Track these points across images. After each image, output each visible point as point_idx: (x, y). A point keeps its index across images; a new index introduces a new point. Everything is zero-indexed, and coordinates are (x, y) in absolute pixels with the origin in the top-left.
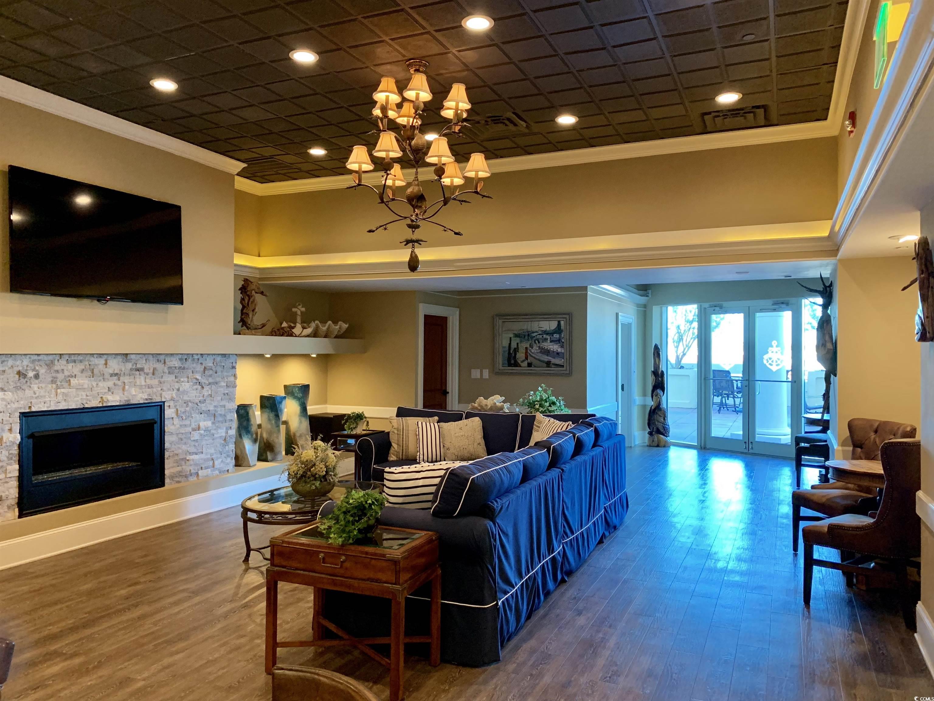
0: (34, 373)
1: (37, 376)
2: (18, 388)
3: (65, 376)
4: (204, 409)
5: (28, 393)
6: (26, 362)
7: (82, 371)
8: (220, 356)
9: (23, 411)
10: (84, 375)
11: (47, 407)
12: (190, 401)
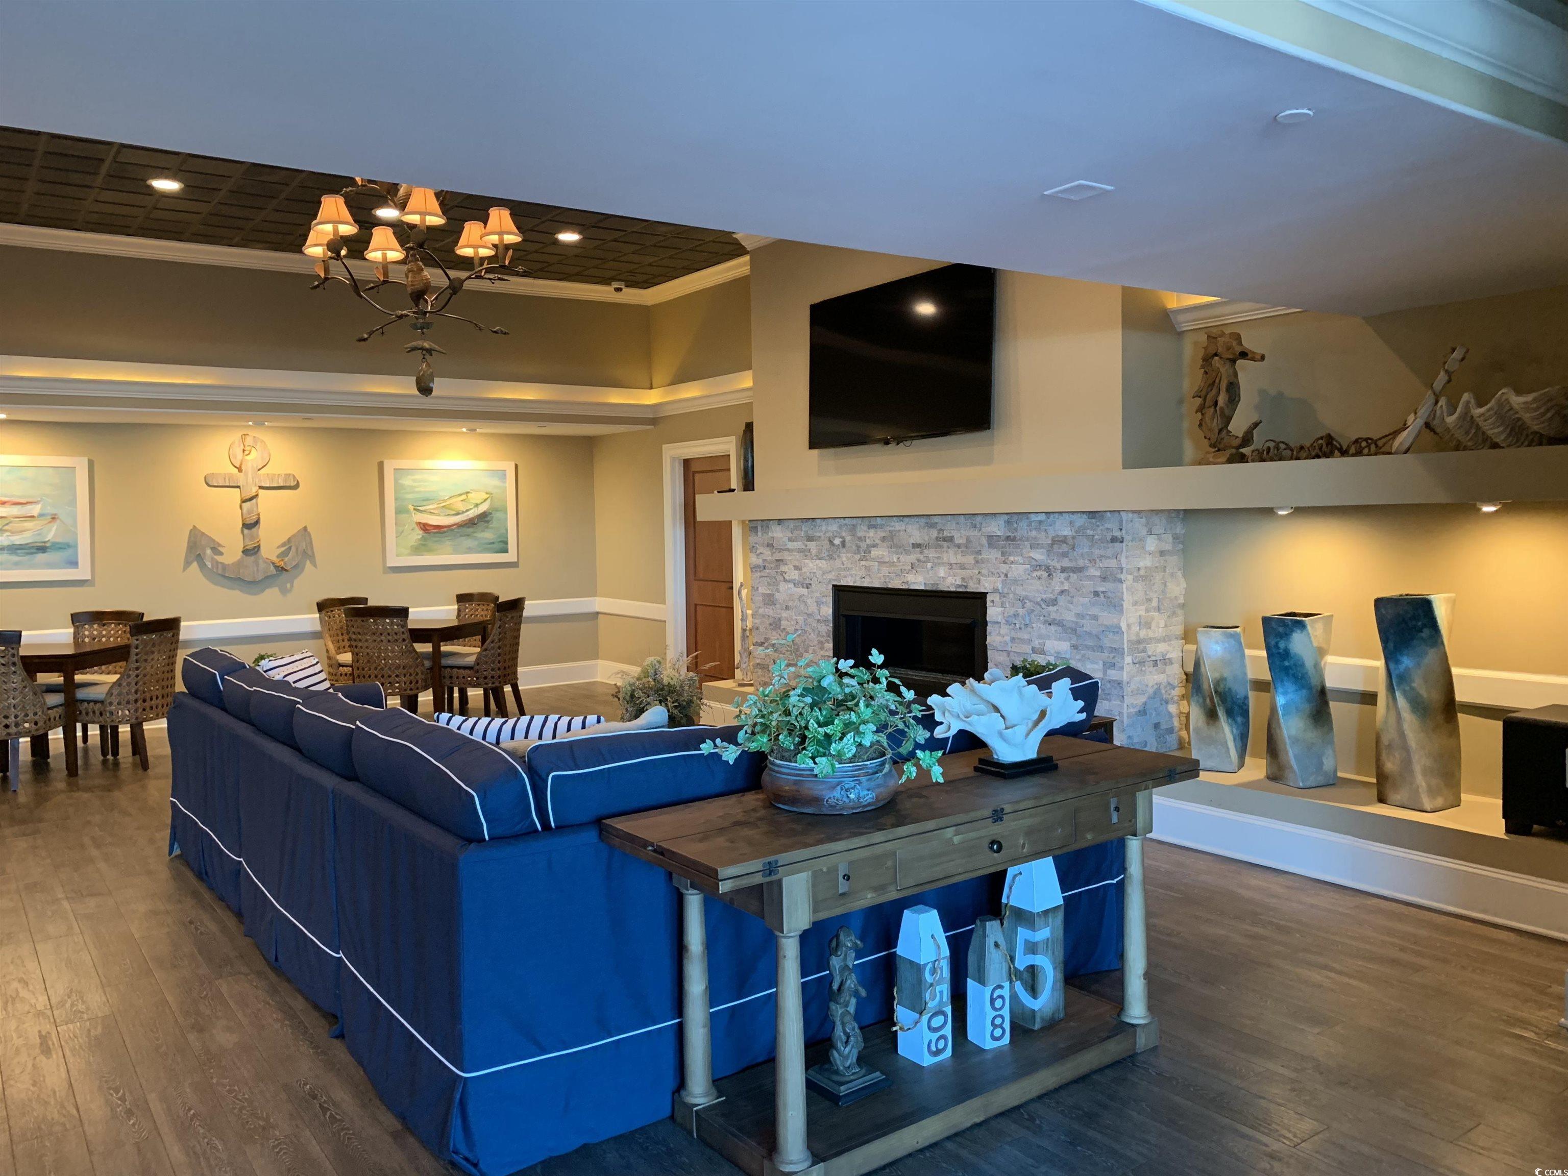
0: (841, 540)
1: (843, 544)
2: (831, 557)
3: (867, 545)
4: (1053, 616)
5: (838, 563)
6: (834, 527)
7: (883, 539)
8: (1085, 516)
9: (835, 583)
10: (885, 544)
11: (854, 582)
12: (1026, 597)
